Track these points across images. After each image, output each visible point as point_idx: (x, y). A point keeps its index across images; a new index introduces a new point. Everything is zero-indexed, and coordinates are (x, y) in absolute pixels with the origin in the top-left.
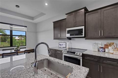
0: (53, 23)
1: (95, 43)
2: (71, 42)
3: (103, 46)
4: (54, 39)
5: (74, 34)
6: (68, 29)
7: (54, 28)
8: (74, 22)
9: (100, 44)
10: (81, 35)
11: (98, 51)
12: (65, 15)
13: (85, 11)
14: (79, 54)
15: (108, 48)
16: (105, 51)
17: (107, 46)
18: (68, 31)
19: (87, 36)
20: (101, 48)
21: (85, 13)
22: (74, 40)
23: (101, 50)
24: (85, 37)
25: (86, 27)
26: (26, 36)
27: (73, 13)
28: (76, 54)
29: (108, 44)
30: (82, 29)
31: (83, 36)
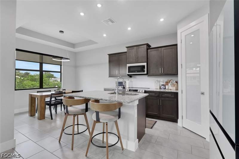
0: (108, 56)
1: (157, 81)
2: (132, 80)
3: (164, 84)
4: (110, 76)
5: (136, 71)
6: (128, 65)
7: (110, 61)
8: (136, 57)
9: (162, 81)
10: (143, 72)
11: (160, 89)
12: (126, 48)
13: (147, 47)
14: (142, 91)
15: (168, 85)
16: (165, 88)
17: (167, 83)
18: (128, 67)
19: (150, 73)
20: (163, 85)
21: (147, 49)
22: (135, 78)
23: (162, 87)
24: (147, 74)
25: (149, 63)
26: (61, 72)
27: (135, 48)
28: (138, 91)
29: (168, 81)
30: (145, 65)
31: (146, 73)
